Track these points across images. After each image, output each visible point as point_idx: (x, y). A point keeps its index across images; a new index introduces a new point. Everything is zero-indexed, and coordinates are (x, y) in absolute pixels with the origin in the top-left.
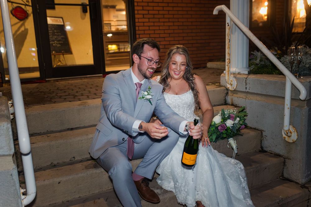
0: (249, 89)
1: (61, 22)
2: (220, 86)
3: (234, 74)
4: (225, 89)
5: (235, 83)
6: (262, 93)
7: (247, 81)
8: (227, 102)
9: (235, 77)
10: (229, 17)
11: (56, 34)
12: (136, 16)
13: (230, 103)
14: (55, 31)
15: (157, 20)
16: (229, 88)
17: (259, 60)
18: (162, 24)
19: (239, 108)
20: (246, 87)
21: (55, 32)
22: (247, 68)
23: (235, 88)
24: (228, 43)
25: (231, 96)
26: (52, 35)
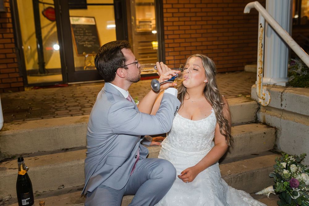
0: (285, 107)
1: (93, 22)
2: (251, 99)
3: (268, 85)
4: (256, 103)
5: (268, 97)
6: (301, 113)
7: (283, 96)
8: (258, 120)
9: (268, 90)
10: (263, 16)
11: (87, 34)
12: (165, 15)
13: (262, 121)
14: (87, 31)
15: (188, 19)
16: (261, 102)
17: (301, 70)
18: (194, 23)
19: (272, 129)
20: (281, 104)
21: (86, 33)
22: (285, 78)
23: (268, 103)
24: (261, 48)
25: (263, 112)
26: (83, 36)
